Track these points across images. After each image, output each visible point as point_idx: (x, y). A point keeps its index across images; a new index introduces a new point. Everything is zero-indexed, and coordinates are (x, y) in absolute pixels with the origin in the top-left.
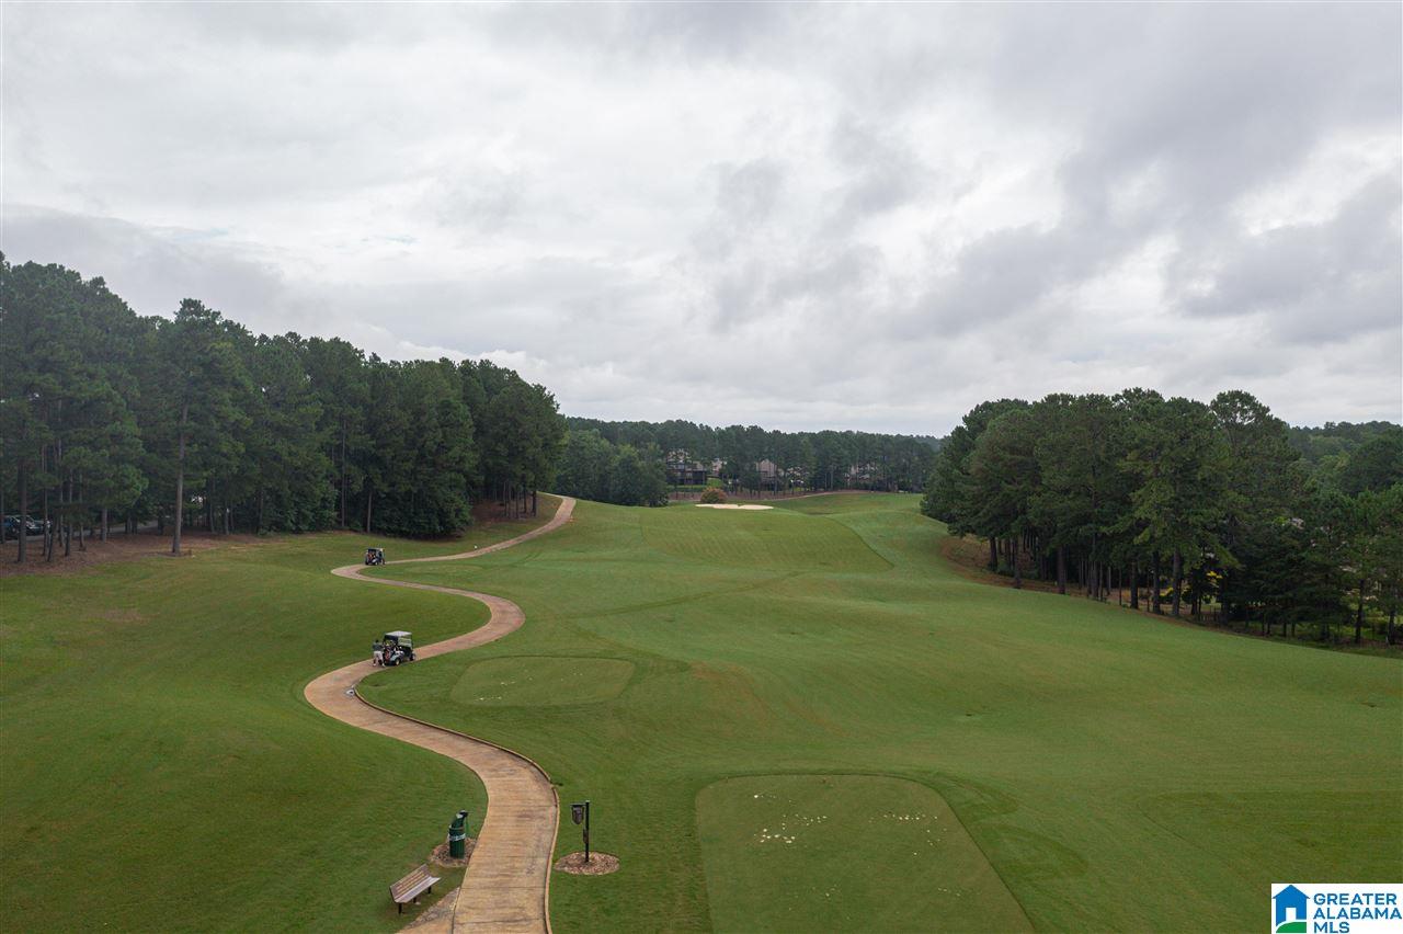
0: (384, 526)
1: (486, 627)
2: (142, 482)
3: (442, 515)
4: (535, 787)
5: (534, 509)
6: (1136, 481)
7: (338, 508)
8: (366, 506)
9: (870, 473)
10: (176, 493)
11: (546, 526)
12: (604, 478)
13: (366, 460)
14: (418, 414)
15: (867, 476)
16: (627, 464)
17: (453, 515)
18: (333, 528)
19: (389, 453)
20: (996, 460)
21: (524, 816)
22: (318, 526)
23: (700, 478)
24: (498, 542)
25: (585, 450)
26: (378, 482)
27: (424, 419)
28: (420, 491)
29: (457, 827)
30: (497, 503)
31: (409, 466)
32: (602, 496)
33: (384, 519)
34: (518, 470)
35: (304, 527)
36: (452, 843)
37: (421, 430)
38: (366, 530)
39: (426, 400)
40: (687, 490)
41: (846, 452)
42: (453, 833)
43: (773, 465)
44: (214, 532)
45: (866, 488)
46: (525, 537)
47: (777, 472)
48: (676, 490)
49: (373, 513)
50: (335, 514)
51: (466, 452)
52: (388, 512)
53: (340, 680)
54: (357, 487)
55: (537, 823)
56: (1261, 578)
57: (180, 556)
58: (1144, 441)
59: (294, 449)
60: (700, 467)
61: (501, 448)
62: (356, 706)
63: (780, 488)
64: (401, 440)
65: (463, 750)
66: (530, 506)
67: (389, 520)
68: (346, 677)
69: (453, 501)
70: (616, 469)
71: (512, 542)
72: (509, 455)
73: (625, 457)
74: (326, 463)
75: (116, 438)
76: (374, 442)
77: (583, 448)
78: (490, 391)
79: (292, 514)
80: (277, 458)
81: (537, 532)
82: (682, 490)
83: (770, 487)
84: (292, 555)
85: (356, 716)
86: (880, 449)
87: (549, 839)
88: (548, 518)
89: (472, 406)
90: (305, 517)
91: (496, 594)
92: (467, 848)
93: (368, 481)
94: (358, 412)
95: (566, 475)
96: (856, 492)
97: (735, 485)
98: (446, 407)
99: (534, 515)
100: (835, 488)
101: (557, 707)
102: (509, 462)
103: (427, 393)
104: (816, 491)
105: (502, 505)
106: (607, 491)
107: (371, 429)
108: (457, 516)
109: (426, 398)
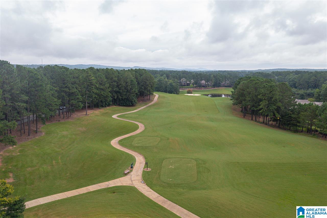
0: (121, 104)
1: (138, 130)
2: (82, 105)
3: (131, 102)
4: (143, 159)
5: (150, 99)
6: (261, 100)
7: (112, 102)
8: (117, 101)
9: (227, 83)
10: (86, 106)
11: (152, 103)
12: (166, 87)
13: (116, 92)
14: (127, 83)
15: (226, 84)
16: (171, 84)
17: (133, 102)
18: (111, 105)
19: (121, 91)
20: (240, 92)
21: (140, 163)
22: (109, 105)
23: (188, 85)
24: (142, 107)
25: (162, 81)
26: (119, 96)
27: (128, 84)
28: (127, 98)
29: (132, 165)
30: (143, 97)
31: (125, 93)
32: (166, 91)
33: (121, 103)
34: (146, 92)
35: (106, 106)
36: (131, 167)
37: (127, 86)
38: (117, 105)
39: (128, 80)
40: (185, 88)
41: (221, 79)
42: (131, 165)
43: (204, 81)
44: (91, 108)
45: (226, 87)
46: (148, 105)
47: (205, 83)
48: (183, 87)
49: (119, 102)
50: (112, 103)
51: (136, 89)
52: (121, 102)
53: (116, 141)
54: (116, 98)
55: (142, 164)
56: (284, 119)
57: (87, 115)
58: (263, 93)
59: (104, 93)
60: (188, 82)
61: (143, 87)
62: (118, 145)
63: (206, 87)
64: (124, 88)
65: (133, 153)
66: (149, 98)
67: (122, 103)
68: (117, 140)
69: (134, 99)
70: (168, 85)
71: (145, 107)
72: (144, 89)
73: (170, 83)
74: (110, 94)
75: (78, 98)
76: (118, 89)
77: (161, 81)
78: (141, 75)
79: (104, 104)
80: (102, 95)
81: (150, 104)
82: (184, 87)
83: (204, 86)
84: (105, 113)
85: (119, 147)
86: (229, 78)
87: (143, 166)
88: (152, 101)
89: (137, 79)
90: (106, 104)
91: (140, 122)
92: (133, 167)
93: (118, 97)
94: (115, 84)
95: (158, 87)
96: (224, 88)
97: (196, 86)
98: (132, 81)
99: (150, 100)
100: (219, 87)
101: (147, 146)
102: (145, 90)
103: (128, 78)
104: (214, 88)
105: (143, 98)
106: (167, 90)
107: (118, 86)
108: (134, 102)
109: (128, 79)
